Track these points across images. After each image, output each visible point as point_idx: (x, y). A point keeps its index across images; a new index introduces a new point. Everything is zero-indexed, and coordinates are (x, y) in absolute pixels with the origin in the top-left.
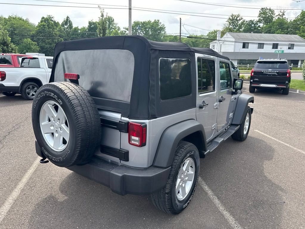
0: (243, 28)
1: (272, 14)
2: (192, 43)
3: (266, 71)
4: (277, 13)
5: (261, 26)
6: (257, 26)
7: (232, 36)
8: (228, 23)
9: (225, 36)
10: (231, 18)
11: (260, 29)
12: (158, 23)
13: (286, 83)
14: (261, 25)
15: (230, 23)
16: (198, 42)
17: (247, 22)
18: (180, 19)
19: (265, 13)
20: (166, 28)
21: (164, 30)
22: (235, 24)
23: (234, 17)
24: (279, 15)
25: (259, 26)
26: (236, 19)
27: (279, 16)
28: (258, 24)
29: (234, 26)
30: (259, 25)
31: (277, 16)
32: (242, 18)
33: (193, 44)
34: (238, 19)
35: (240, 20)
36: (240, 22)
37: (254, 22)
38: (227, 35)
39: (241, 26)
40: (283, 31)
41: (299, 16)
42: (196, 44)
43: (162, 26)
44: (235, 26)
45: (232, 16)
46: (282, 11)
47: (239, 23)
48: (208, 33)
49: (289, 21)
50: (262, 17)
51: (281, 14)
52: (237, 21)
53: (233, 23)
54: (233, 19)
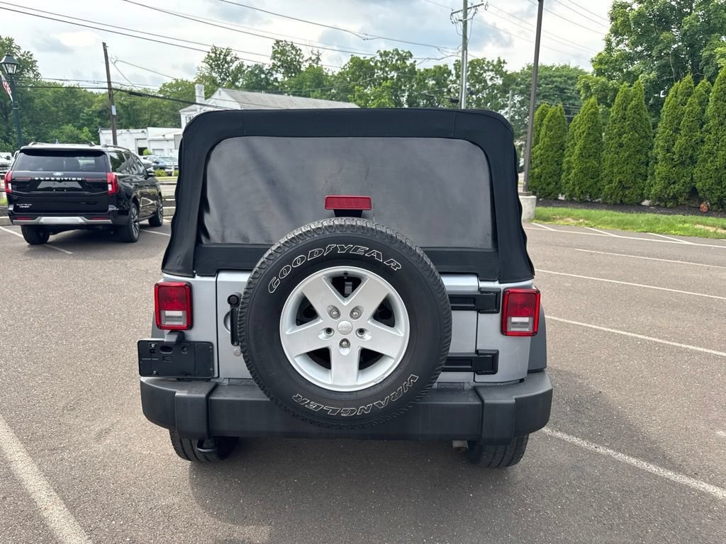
0: (241, 80)
1: (299, 55)
2: (122, 108)
3: (47, 178)
4: (306, 53)
5: (279, 80)
6: (272, 79)
7: (232, 97)
8: (207, 65)
9: (216, 95)
10: (213, 55)
11: (277, 84)
12: (10, 46)
13: (110, 209)
14: (280, 77)
15: (211, 65)
16: (138, 107)
17: (248, 67)
18: (104, 44)
19: (283, 53)
20: (37, 64)
21: (31, 68)
22: (223, 69)
23: (218, 52)
24: (310, 58)
25: (276, 78)
26: (225, 59)
27: (311, 62)
28: (272, 75)
29: (221, 73)
30: (275, 76)
31: (306, 61)
32: (237, 58)
33: (124, 111)
34: (228, 58)
35: (232, 61)
36: (233, 67)
37: (264, 69)
38: (220, 94)
39: (238, 75)
40: (325, 95)
41: (346, 65)
42: (134, 110)
43: (23, 56)
44: (225, 74)
45: (215, 50)
46: (315, 52)
47: (231, 68)
48: (162, 85)
49: (330, 74)
50: (280, 61)
51: (314, 57)
52: (228, 63)
53: (218, 66)
54: (217, 59)
